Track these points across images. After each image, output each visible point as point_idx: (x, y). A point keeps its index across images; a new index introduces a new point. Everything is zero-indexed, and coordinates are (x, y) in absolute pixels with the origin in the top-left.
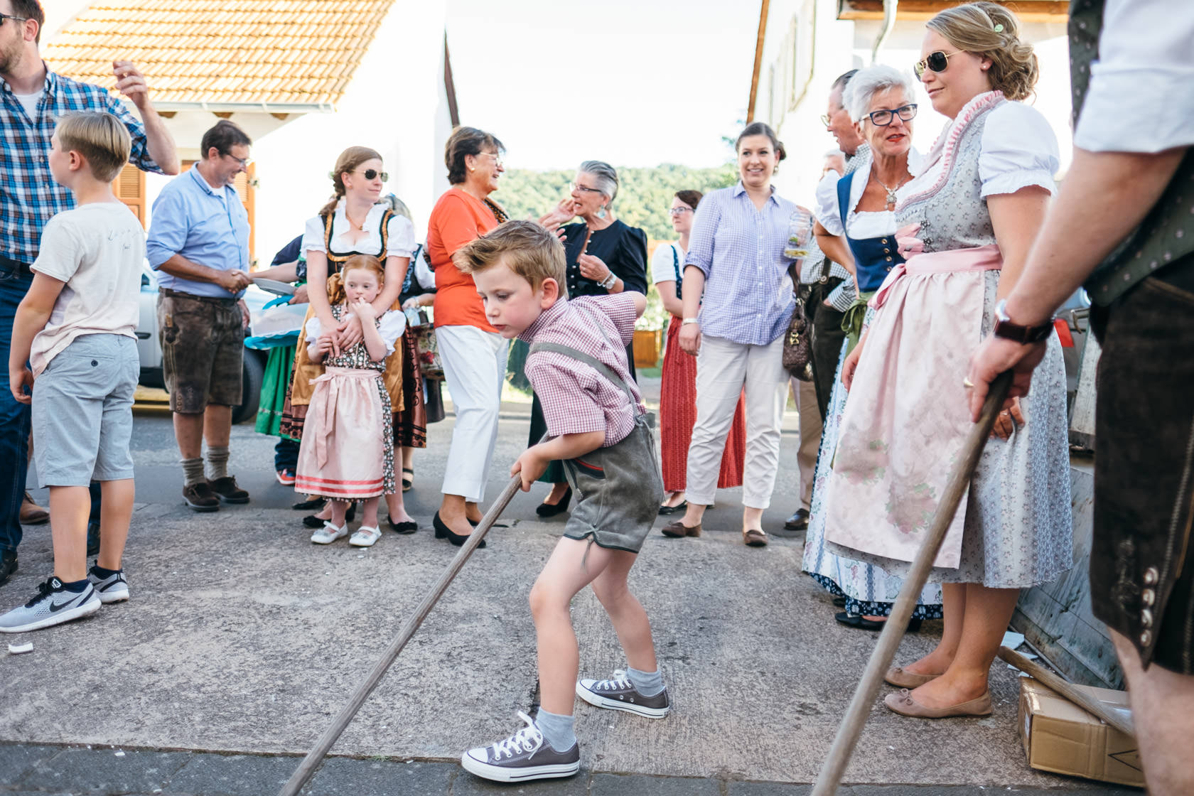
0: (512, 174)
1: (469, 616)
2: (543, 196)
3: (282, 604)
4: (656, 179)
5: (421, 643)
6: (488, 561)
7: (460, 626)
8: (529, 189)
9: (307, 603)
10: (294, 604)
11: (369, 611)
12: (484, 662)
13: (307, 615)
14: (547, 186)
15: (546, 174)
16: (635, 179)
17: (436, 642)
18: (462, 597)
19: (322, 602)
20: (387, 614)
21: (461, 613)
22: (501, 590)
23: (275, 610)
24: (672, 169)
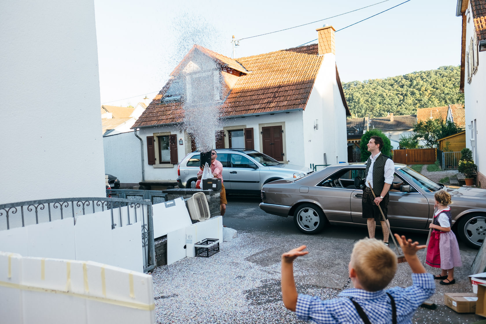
0: (371, 82)
1: (338, 264)
2: (385, 89)
3: (301, 259)
4: (438, 74)
5: (328, 269)
6: (345, 252)
7: (336, 266)
8: (379, 87)
9: (306, 259)
10: (304, 259)
11: (318, 262)
12: (340, 273)
13: (307, 261)
14: (387, 85)
15: (386, 80)
16: (427, 76)
17: (331, 269)
18: (337, 260)
19: (309, 259)
20: (322, 262)
21: (337, 263)
22: (346, 259)
23: (300, 260)
24: (446, 69)
